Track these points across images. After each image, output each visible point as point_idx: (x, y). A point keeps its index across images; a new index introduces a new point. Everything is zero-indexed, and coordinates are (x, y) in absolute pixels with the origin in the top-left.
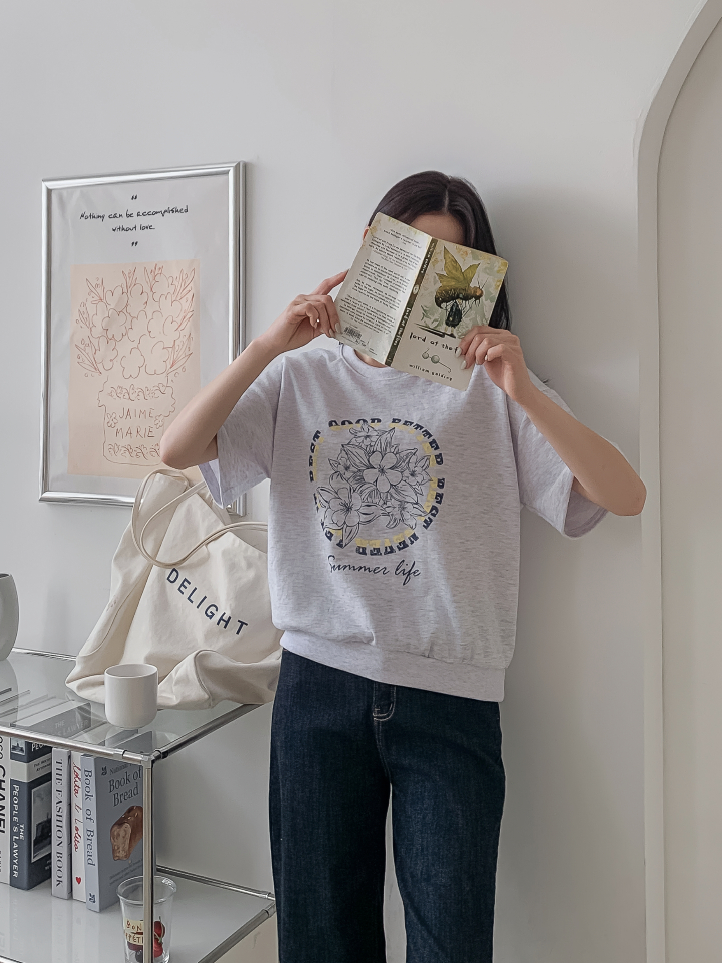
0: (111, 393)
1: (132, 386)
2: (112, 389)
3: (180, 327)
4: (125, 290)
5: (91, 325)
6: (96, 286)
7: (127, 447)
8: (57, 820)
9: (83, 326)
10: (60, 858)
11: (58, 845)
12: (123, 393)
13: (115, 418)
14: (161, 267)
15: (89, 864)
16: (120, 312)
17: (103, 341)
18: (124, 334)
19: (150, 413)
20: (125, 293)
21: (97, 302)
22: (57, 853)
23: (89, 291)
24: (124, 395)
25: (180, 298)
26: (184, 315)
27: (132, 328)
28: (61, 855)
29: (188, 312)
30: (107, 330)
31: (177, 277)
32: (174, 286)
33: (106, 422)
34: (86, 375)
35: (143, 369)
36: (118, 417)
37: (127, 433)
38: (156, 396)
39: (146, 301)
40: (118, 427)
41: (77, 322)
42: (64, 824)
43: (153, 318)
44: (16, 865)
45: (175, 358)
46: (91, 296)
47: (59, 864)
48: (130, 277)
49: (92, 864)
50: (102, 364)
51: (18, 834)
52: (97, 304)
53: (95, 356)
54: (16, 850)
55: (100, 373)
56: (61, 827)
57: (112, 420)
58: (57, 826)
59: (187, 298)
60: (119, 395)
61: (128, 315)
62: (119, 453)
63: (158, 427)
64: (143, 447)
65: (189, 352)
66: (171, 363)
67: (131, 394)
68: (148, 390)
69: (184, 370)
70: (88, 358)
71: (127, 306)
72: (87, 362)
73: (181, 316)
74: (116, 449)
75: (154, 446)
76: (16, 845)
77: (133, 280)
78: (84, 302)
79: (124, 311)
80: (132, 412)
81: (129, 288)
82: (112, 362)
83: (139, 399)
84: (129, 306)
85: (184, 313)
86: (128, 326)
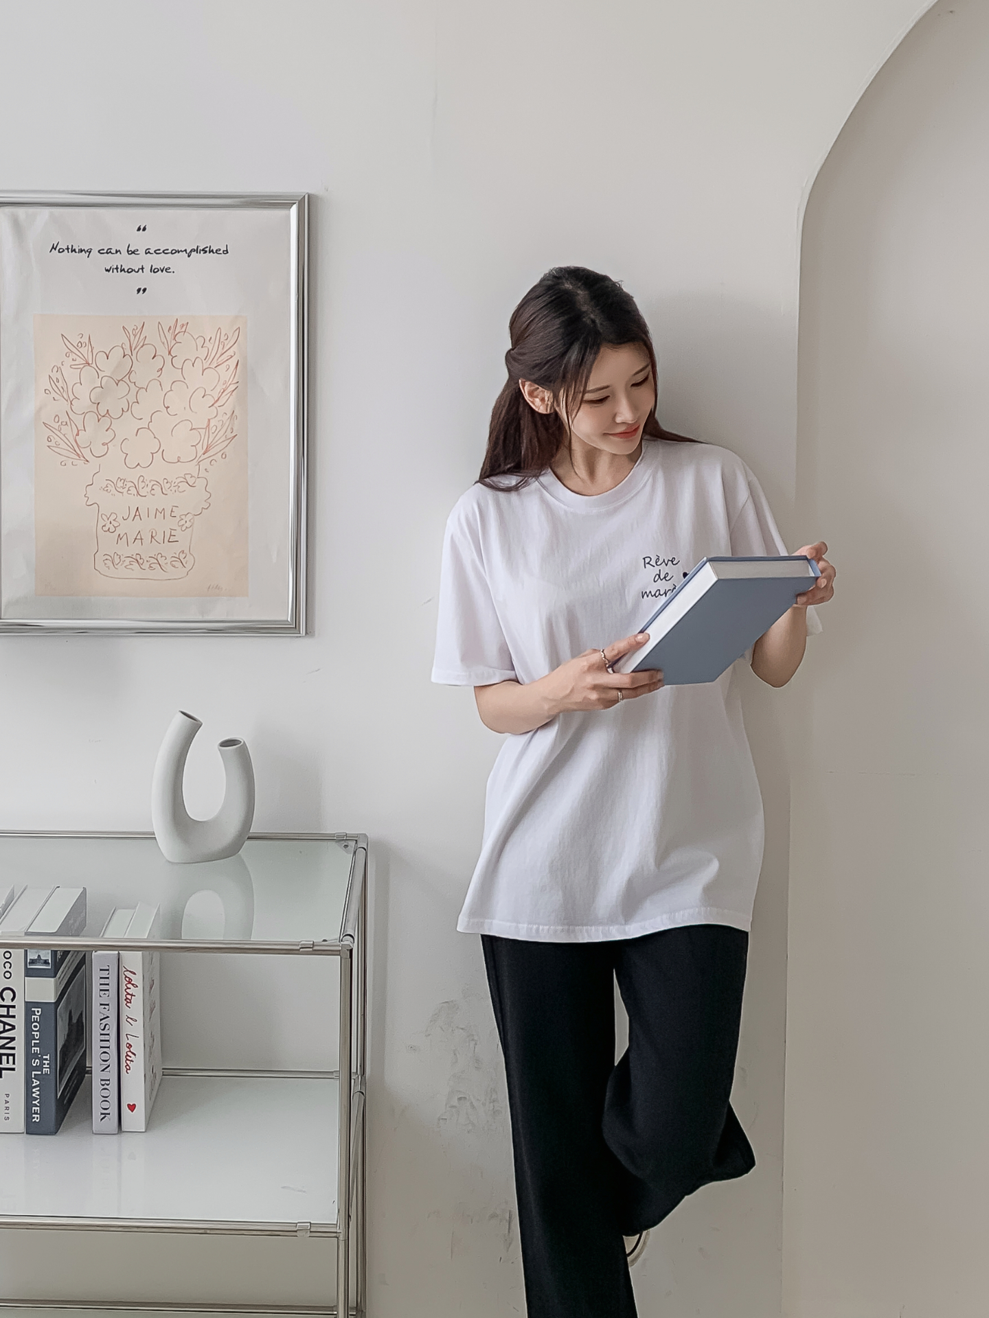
0: (107, 487)
1: (142, 478)
2: (109, 482)
3: (219, 402)
4: (128, 352)
5: (72, 397)
6: (80, 344)
7: (134, 557)
8: (101, 1041)
9: (57, 397)
10: (106, 1086)
11: (103, 1070)
12: (127, 487)
13: (114, 520)
14: (185, 323)
16: (119, 381)
17: (91, 419)
18: (125, 410)
19: (172, 511)
20: (127, 356)
21: (82, 366)
22: (102, 1080)
23: (68, 350)
24: (129, 490)
26: (224, 387)
27: (138, 402)
28: (108, 1082)
29: (229, 385)
30: (98, 403)
31: (211, 338)
32: (205, 350)
33: (100, 526)
34: (63, 464)
35: (158, 456)
36: (120, 519)
37: (136, 539)
38: (180, 489)
39: (160, 367)
40: (119, 531)
41: (47, 392)
42: (110, 1043)
43: (171, 390)
44: (37, 1106)
45: (209, 443)
46: (71, 358)
47: (105, 1093)
48: (135, 336)
50: (89, 448)
51: (40, 1068)
53: (78, 438)
54: (38, 1088)
55: (87, 461)
56: (109, 1047)
57: (111, 523)
58: (101, 1047)
59: (229, 365)
60: (121, 490)
61: (132, 385)
62: (121, 565)
63: (183, 529)
64: (160, 555)
65: (233, 434)
66: (204, 449)
67: (140, 488)
68: (167, 483)
69: (224, 456)
70: (66, 441)
71: (130, 372)
72: (63, 445)
73: (219, 389)
74: (117, 560)
75: (178, 554)
76: (36, 1082)
77: (140, 340)
78: (59, 365)
79: (126, 379)
80: (143, 512)
81: (135, 349)
82: (106, 446)
83: (154, 495)
84: (133, 372)
85: (224, 384)
86: (132, 399)
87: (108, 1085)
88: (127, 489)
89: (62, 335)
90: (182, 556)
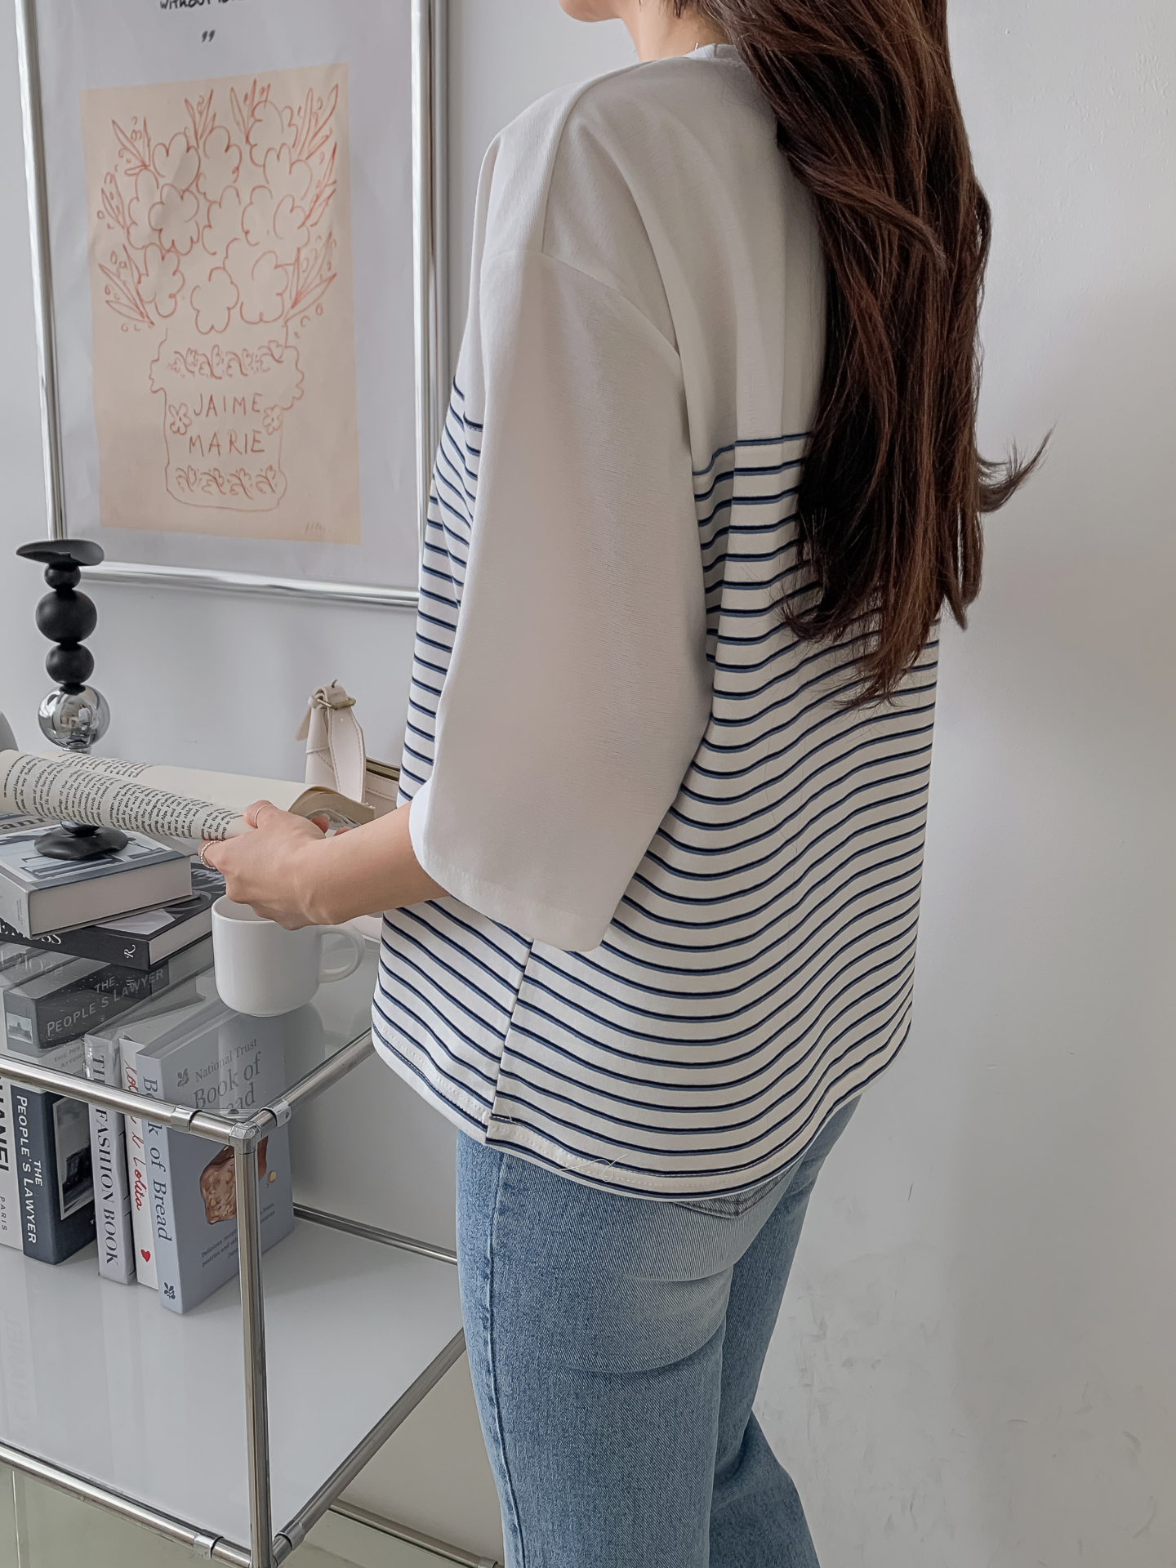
0: (176, 363)
1: (216, 350)
2: (178, 356)
3: (310, 219)
4: (193, 143)
5: (128, 222)
6: (134, 135)
7: (212, 473)
8: (102, 1159)
9: (112, 223)
10: (110, 1220)
11: (106, 1198)
12: (199, 363)
13: (185, 415)
14: (266, 86)
15: (160, 1236)
16: (184, 191)
17: (154, 254)
18: (195, 239)
19: (254, 402)
20: (192, 151)
21: (137, 170)
22: (105, 1210)
23: (121, 147)
24: (201, 368)
25: (307, 156)
26: (318, 191)
27: (210, 226)
28: (112, 1215)
29: (325, 186)
30: (161, 230)
31: (300, 108)
32: (293, 129)
33: (168, 426)
34: (125, 328)
35: (235, 313)
36: (191, 414)
37: (211, 445)
38: (264, 366)
39: (236, 164)
40: (193, 432)
41: (101, 215)
42: (114, 1165)
43: (251, 203)
44: (33, 1224)
45: (299, 288)
46: (124, 159)
47: (110, 1228)
48: (201, 113)
49: (166, 1238)
50: (153, 304)
51: (31, 1175)
52: (137, 174)
53: (140, 287)
54: (32, 1201)
55: (152, 323)
56: (110, 1170)
57: (180, 419)
58: (102, 1168)
59: (323, 153)
60: (192, 369)
61: (202, 198)
62: (198, 486)
63: (271, 430)
64: (242, 473)
65: (330, 274)
66: (293, 298)
67: (214, 365)
68: (247, 356)
69: (319, 311)
70: (126, 292)
71: (198, 176)
72: (124, 300)
73: (311, 195)
74: (192, 479)
75: (264, 470)
76: (29, 1194)
77: (209, 119)
78: (112, 171)
79: (193, 188)
80: (218, 403)
81: (201, 137)
82: (173, 299)
83: (231, 376)
84: (202, 178)
85: (317, 187)
86: (203, 222)
87: (113, 1219)
88: (198, 367)
89: (114, 122)
90: (270, 475)
